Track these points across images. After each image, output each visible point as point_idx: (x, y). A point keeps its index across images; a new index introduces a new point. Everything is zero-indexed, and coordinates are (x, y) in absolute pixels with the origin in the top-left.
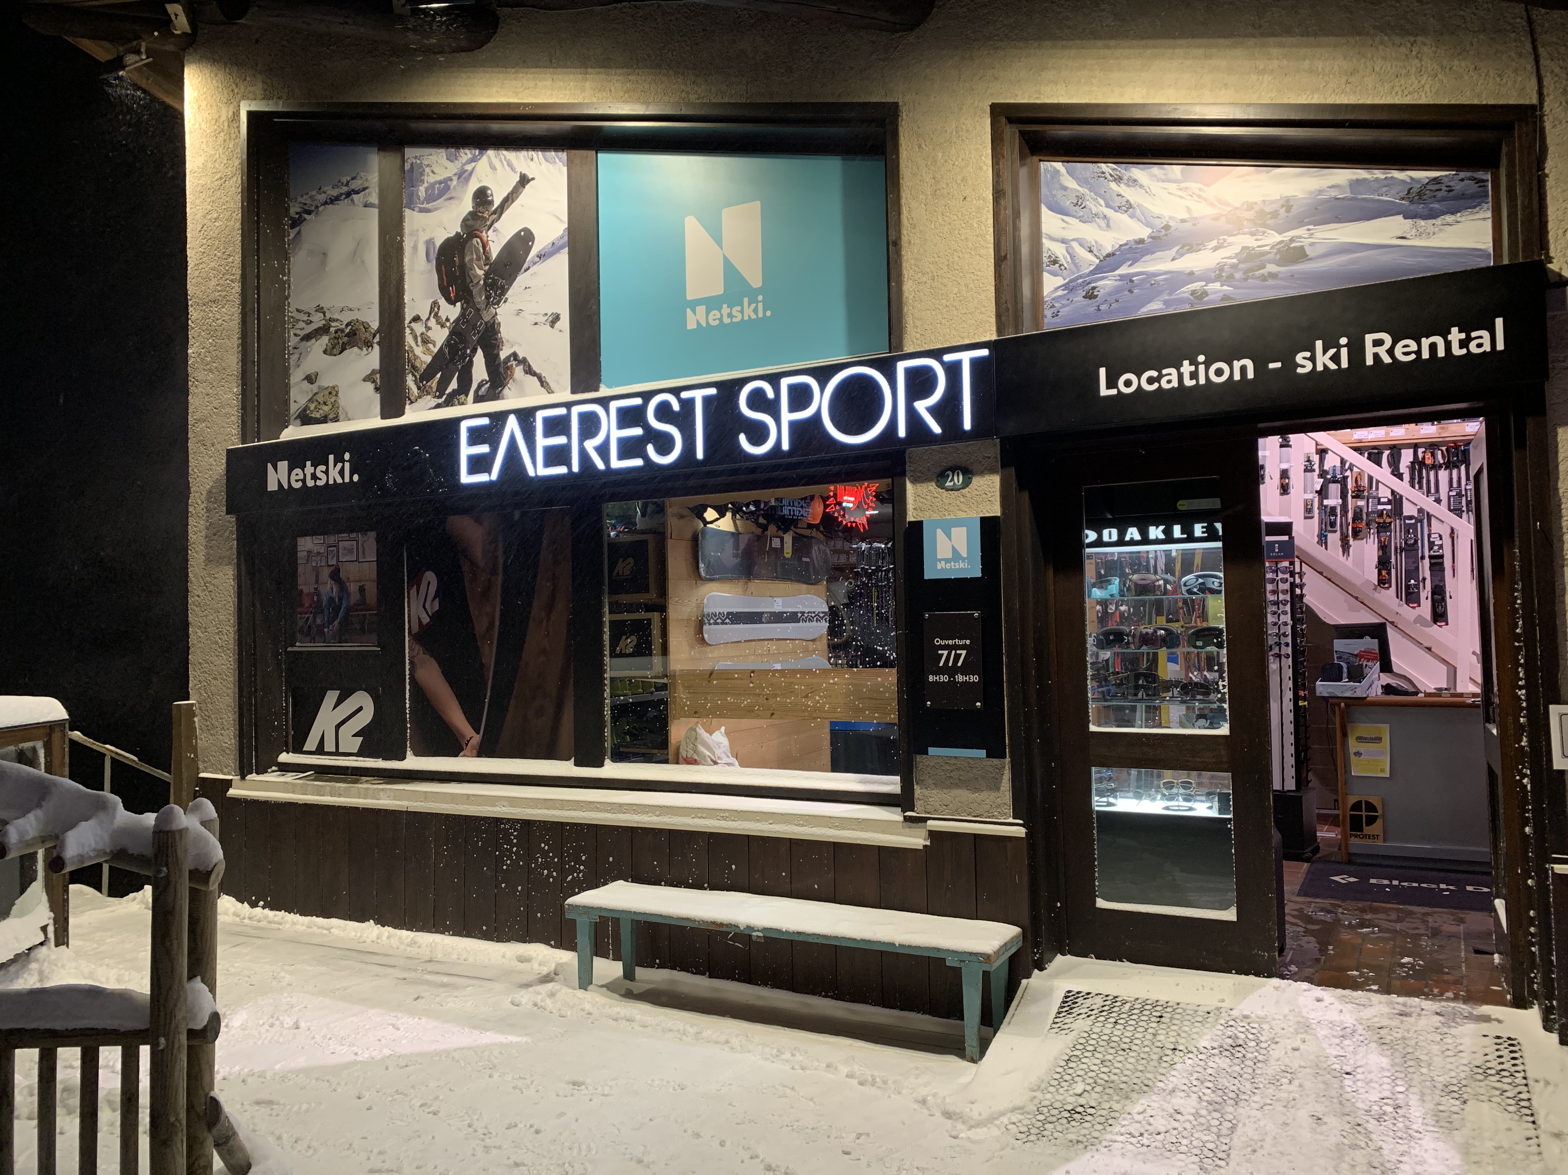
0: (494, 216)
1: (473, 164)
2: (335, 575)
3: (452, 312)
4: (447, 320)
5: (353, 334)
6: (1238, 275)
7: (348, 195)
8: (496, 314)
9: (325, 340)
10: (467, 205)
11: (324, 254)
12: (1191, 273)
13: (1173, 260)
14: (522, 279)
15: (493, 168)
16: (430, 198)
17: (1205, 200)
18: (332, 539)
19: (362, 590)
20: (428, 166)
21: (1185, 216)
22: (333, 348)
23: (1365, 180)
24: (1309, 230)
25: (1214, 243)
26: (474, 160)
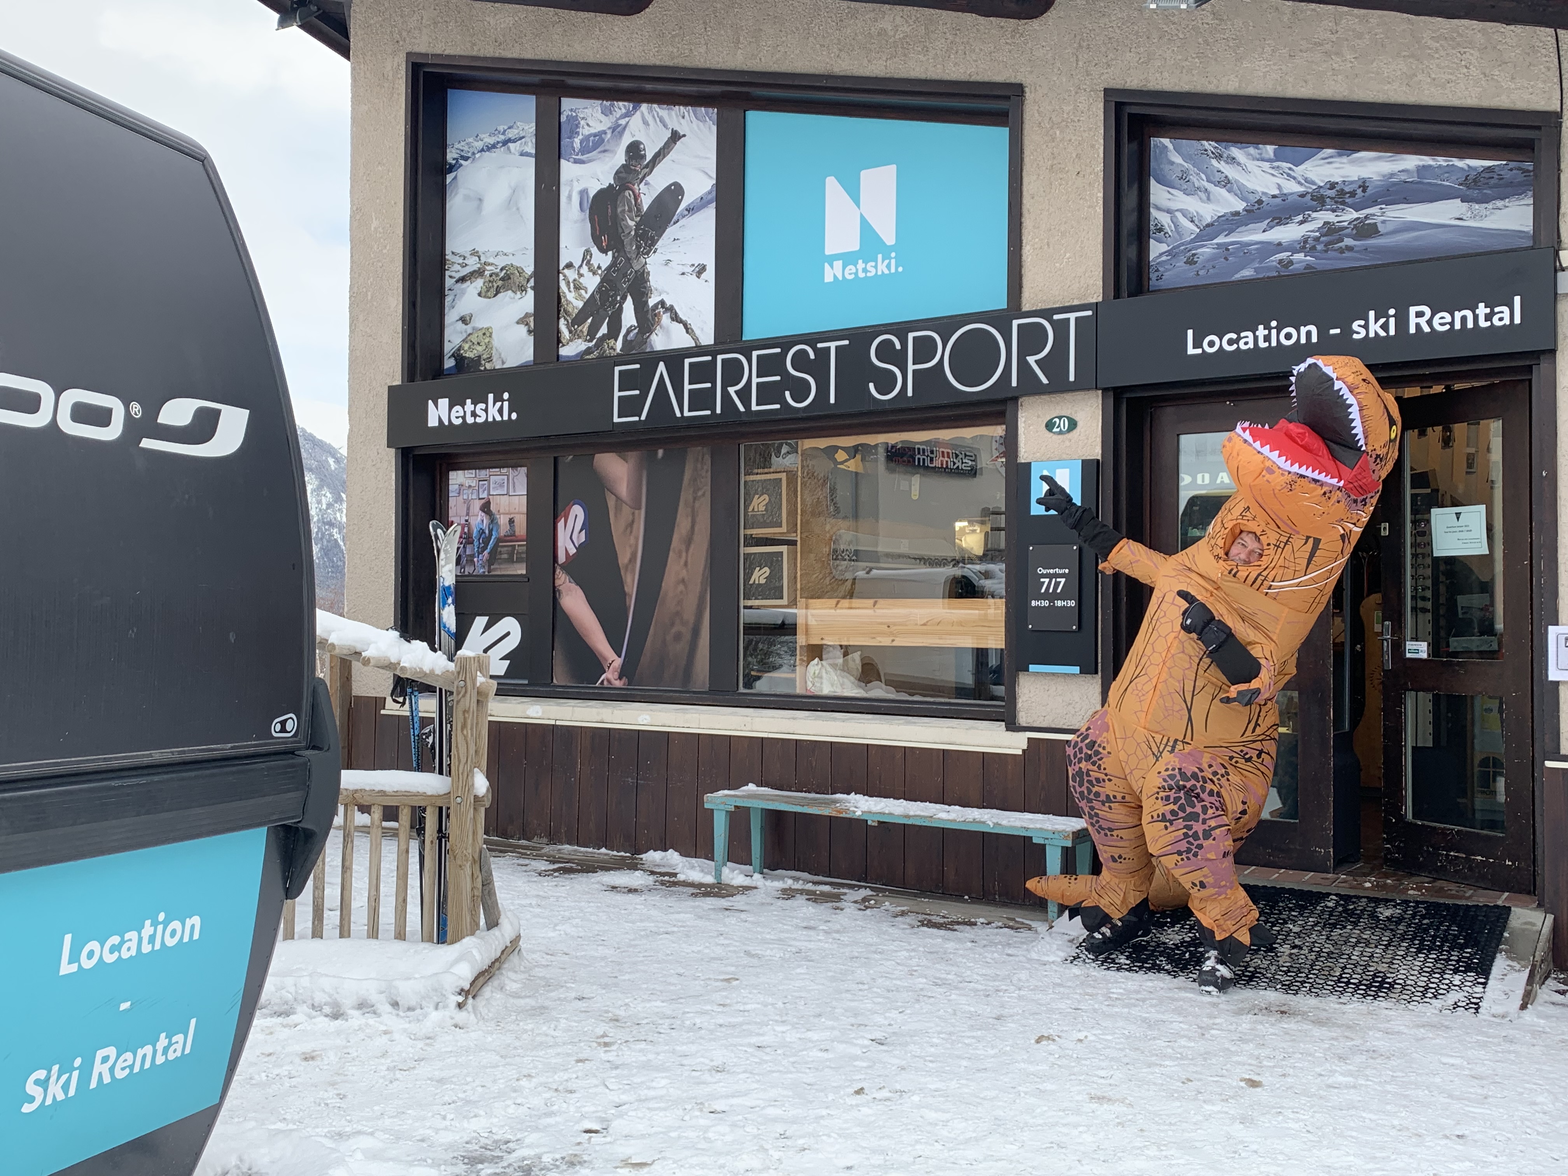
0: (646, 170)
1: (627, 119)
2: (486, 508)
3: (603, 260)
4: (599, 267)
5: (507, 278)
6: (1319, 247)
7: (505, 143)
8: (646, 263)
9: (479, 283)
10: (620, 158)
11: (480, 200)
12: (1280, 244)
13: (1264, 231)
14: (671, 232)
15: (646, 123)
16: (585, 150)
17: (1294, 178)
18: (483, 473)
19: (511, 521)
20: (583, 118)
21: (1276, 192)
22: (488, 291)
23: (1430, 166)
24: (1381, 209)
25: (1300, 218)
26: (628, 115)
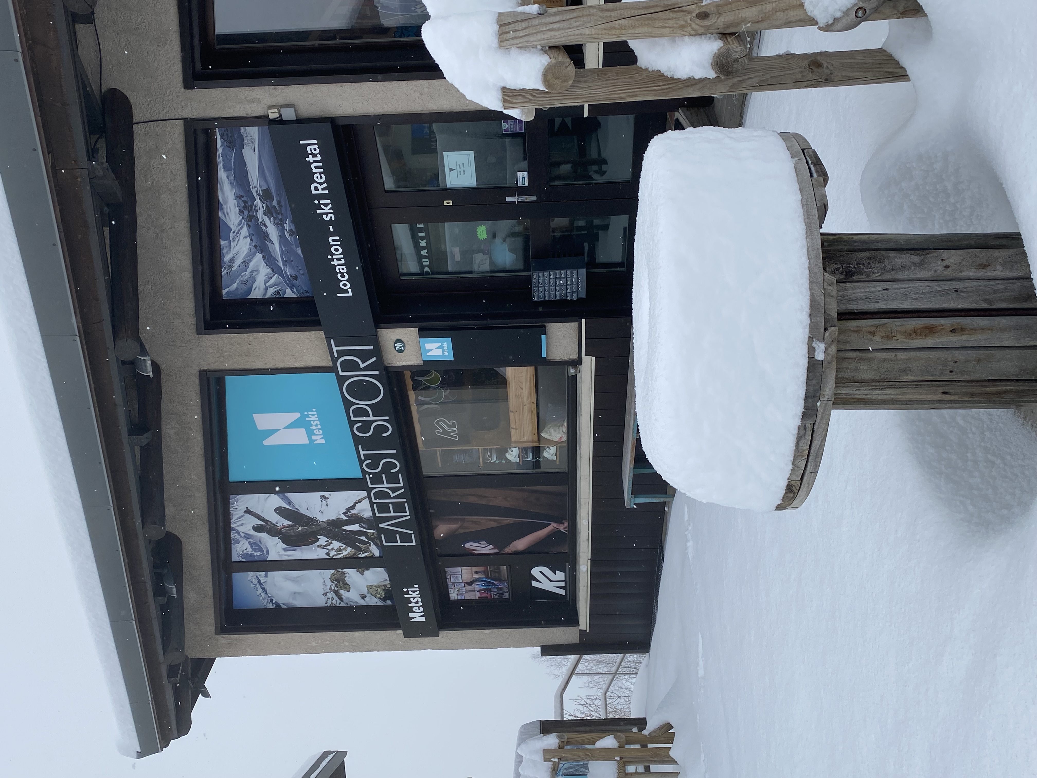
0: (269, 523)
1: (241, 533)
2: (470, 584)
5: (338, 580)
6: (280, 217)
7: (261, 584)
8: (323, 521)
9: (342, 592)
11: (295, 593)
12: (280, 236)
13: (273, 244)
15: (242, 525)
16: (261, 550)
17: (239, 231)
18: (450, 585)
19: (476, 573)
20: (243, 552)
21: (248, 239)
22: (346, 588)
23: (223, 165)
24: (253, 188)
25: (263, 227)
26: (238, 533)
